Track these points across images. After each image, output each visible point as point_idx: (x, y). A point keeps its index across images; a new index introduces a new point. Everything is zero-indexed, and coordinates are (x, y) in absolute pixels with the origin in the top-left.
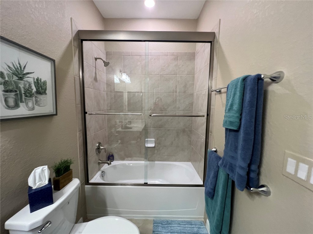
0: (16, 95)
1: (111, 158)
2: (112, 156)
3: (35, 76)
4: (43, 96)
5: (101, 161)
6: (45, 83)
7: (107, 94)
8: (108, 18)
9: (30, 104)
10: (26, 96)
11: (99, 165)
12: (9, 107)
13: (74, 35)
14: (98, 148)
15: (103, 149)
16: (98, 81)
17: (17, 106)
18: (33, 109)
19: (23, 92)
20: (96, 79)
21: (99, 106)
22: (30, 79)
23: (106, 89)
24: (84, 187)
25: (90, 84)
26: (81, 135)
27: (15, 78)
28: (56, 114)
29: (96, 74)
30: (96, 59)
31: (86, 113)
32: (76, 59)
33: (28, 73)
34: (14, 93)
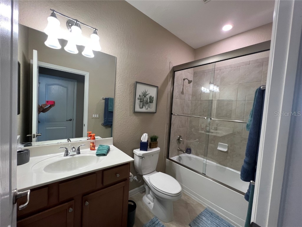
0: (143, 103)
1: (189, 151)
2: (190, 150)
3: (150, 95)
4: (152, 104)
5: (180, 149)
6: (153, 98)
7: (191, 102)
8: (197, 49)
9: (147, 107)
10: (146, 104)
11: (178, 151)
12: (141, 108)
13: (170, 70)
14: (179, 140)
15: (182, 140)
16: (184, 94)
17: (142, 107)
18: (147, 109)
19: (145, 102)
20: (182, 93)
21: (183, 110)
22: (148, 97)
23: (191, 99)
24: (166, 160)
25: (178, 96)
26: (168, 126)
27: (144, 97)
28: (156, 113)
29: (183, 89)
30: (184, 80)
31: (172, 114)
32: (170, 83)
33: (148, 94)
34: (142, 103)
